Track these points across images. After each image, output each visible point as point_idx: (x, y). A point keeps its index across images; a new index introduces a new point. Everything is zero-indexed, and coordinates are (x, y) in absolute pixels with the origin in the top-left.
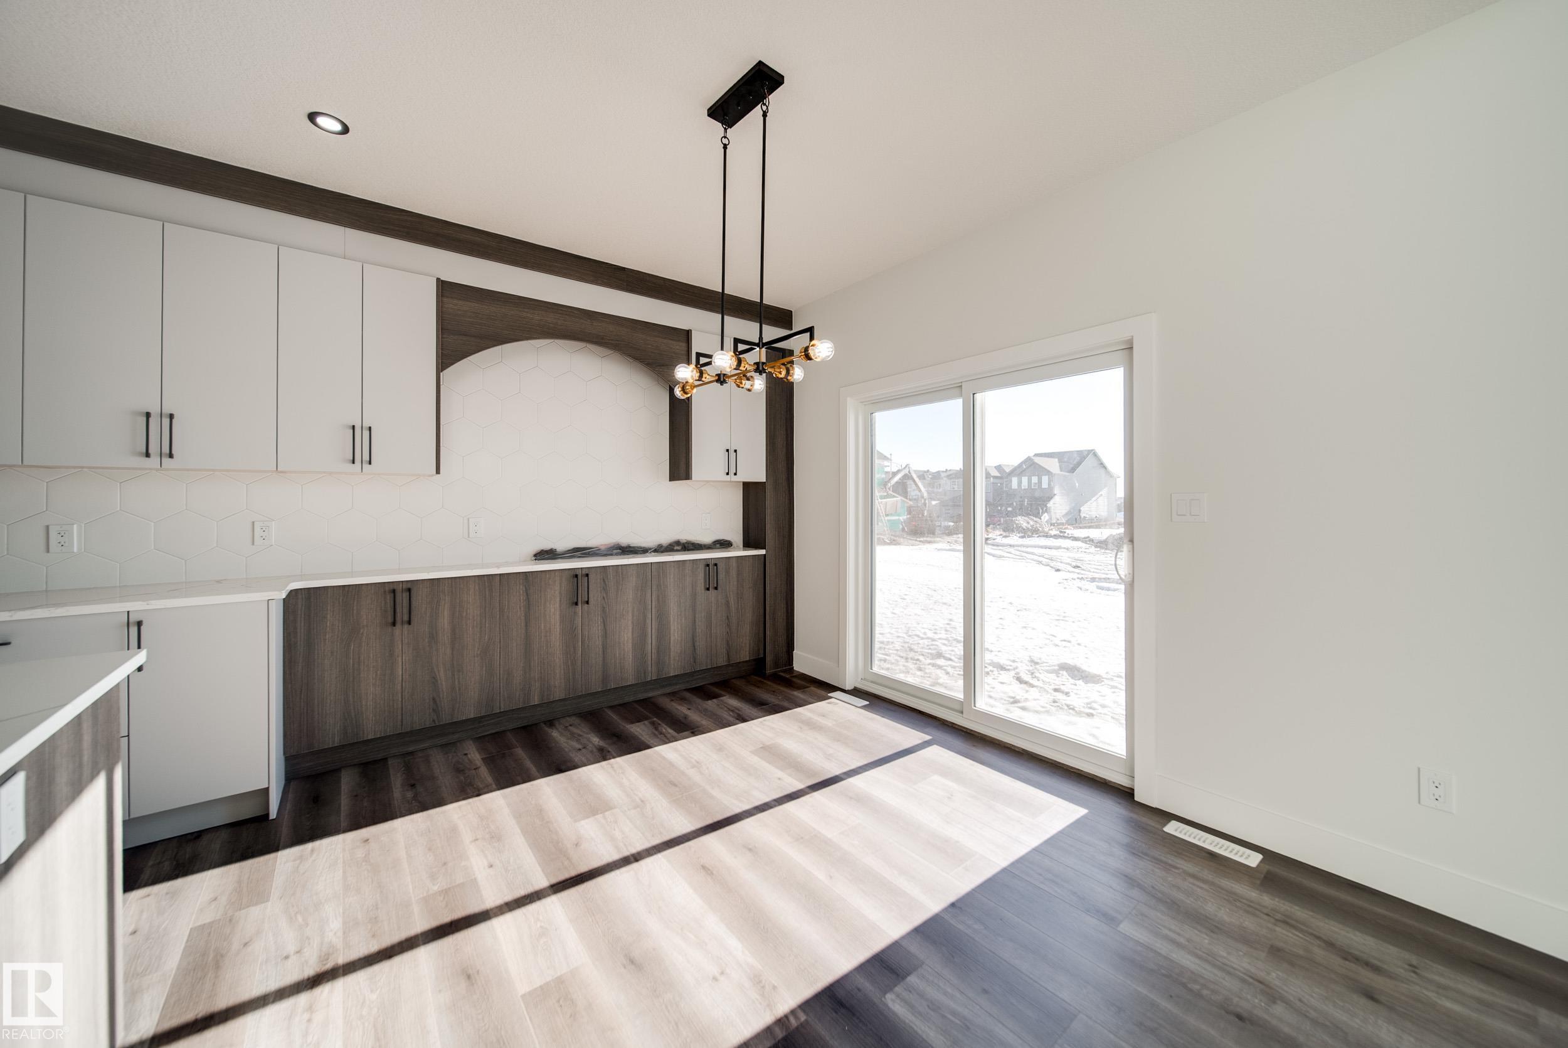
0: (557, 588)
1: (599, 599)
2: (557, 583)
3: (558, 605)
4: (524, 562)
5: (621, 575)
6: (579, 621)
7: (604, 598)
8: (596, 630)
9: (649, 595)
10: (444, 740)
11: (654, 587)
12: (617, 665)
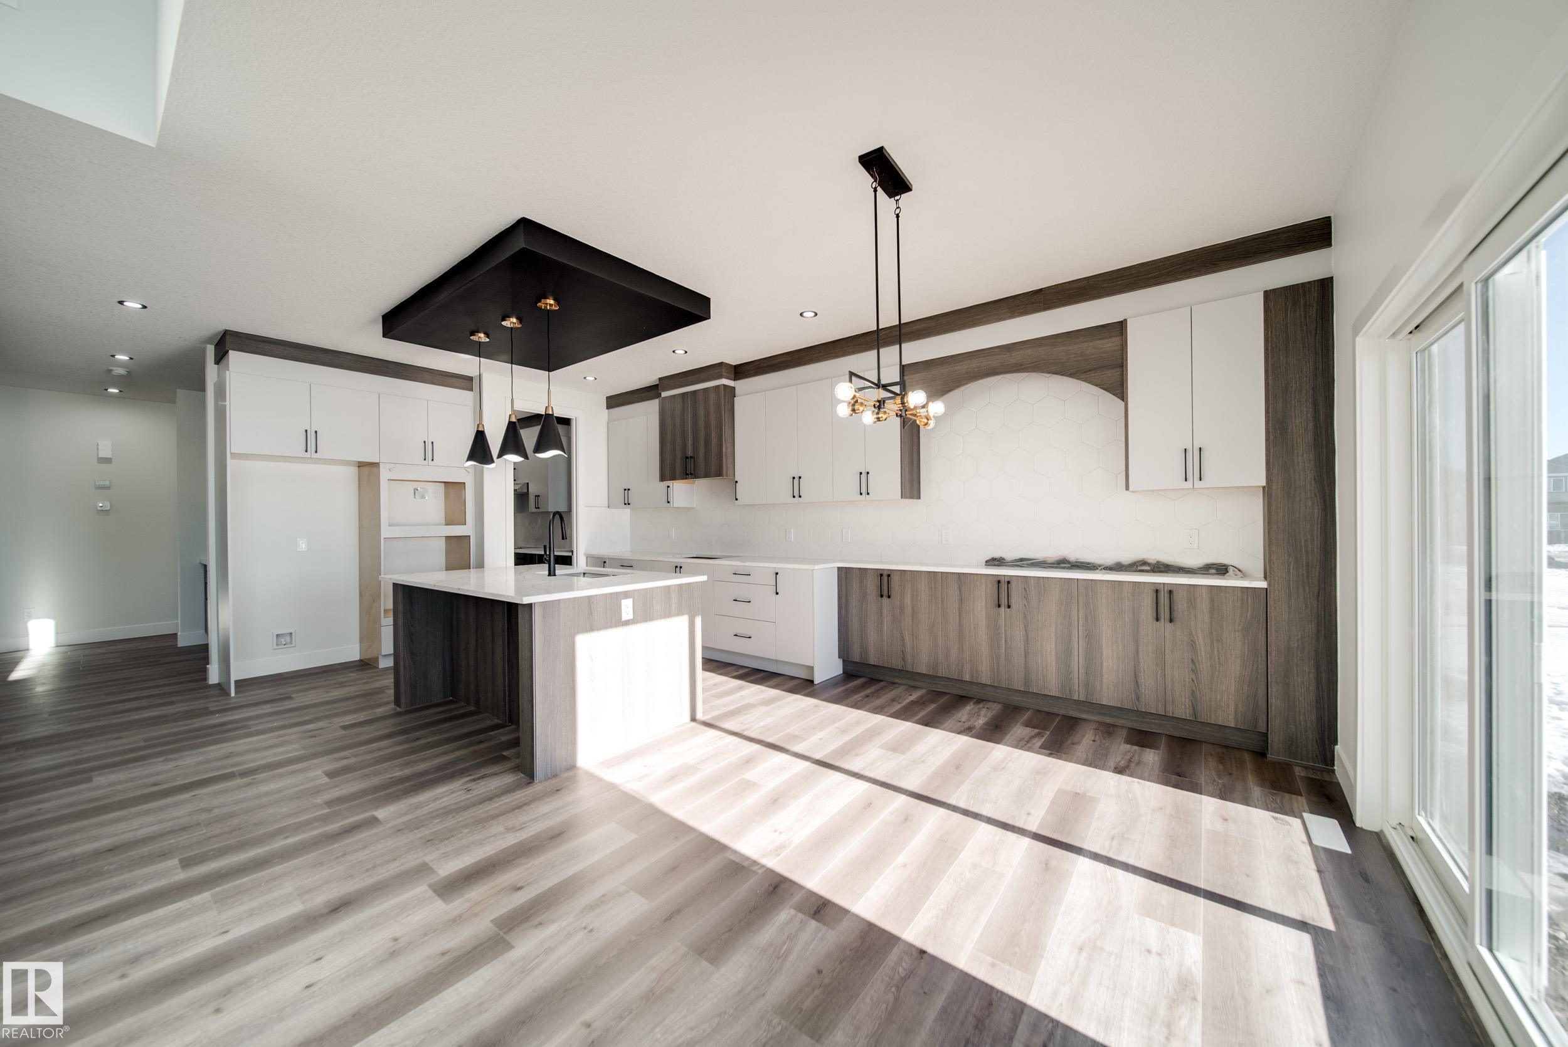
0: (983, 589)
1: (1021, 606)
2: (984, 586)
3: (984, 604)
4: (978, 566)
5: (1042, 587)
6: (1002, 622)
7: (1025, 605)
8: (1018, 634)
9: (1074, 613)
10: (912, 683)
11: (1081, 605)
12: (1040, 673)
